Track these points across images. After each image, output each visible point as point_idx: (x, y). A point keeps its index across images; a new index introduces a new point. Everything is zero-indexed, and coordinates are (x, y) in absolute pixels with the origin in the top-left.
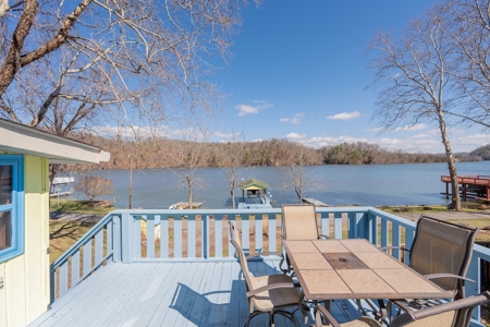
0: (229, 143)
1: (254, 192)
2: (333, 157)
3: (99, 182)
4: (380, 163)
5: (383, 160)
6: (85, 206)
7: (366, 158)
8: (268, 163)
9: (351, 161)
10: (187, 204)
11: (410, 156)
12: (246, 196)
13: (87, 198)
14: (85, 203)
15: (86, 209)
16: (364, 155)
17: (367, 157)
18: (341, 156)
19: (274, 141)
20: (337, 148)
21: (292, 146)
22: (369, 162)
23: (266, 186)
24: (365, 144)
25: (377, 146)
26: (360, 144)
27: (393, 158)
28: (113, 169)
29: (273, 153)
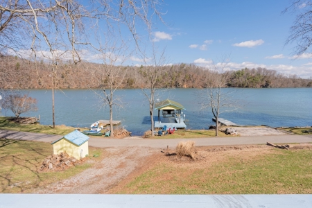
0: (142, 67)
1: (169, 111)
2: (235, 81)
3: (24, 100)
4: (276, 87)
5: (279, 85)
6: (13, 122)
7: (264, 83)
8: (177, 85)
9: (251, 85)
10: (108, 122)
11: (303, 81)
12: (161, 115)
13: (14, 115)
14: (13, 119)
15: (12, 126)
16: (262, 80)
17: (264, 81)
18: (242, 80)
19: (182, 66)
20: (238, 73)
21: (198, 71)
22: (266, 86)
23: (180, 106)
24: (264, 69)
25: (275, 71)
26: (260, 69)
27: (288, 82)
28: (38, 88)
29: (182, 77)
